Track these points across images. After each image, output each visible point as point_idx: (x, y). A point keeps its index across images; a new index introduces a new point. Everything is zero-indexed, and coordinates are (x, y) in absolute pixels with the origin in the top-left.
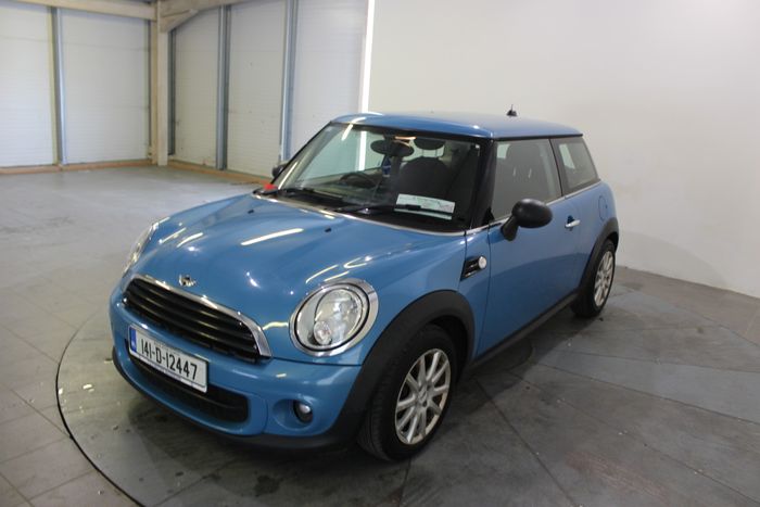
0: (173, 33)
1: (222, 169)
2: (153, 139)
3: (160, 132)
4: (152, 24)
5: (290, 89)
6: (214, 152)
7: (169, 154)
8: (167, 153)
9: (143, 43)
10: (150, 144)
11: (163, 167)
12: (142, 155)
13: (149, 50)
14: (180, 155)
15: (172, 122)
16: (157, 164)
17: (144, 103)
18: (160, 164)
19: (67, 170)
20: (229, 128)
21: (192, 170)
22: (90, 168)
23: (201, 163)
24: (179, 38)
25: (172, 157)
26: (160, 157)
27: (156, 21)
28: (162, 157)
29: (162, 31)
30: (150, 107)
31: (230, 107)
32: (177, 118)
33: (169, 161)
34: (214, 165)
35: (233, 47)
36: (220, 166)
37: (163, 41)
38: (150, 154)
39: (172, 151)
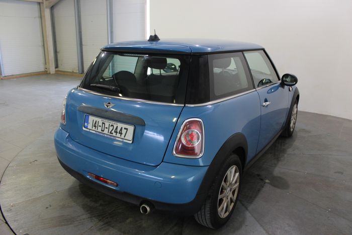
0: (52, 8)
1: (81, 73)
2: (47, 61)
3: (50, 58)
4: (41, 4)
5: (112, 32)
6: (77, 66)
7: (56, 68)
8: (54, 67)
9: (37, 14)
10: (46, 64)
11: (52, 74)
12: (42, 69)
13: (41, 17)
14: (61, 68)
15: (56, 52)
16: (50, 73)
17: (41, 44)
18: (51, 73)
19: (5, 79)
20: (84, 53)
21: (67, 75)
22: (16, 78)
23: (71, 71)
24: (56, 10)
25: (57, 69)
26: (51, 69)
27: (43, 3)
28: (52, 70)
29: (46, 7)
30: (44, 46)
31: (83, 43)
32: (58, 50)
33: (56, 71)
34: (78, 72)
35: (82, 14)
36: (81, 72)
37: (47, 13)
38: (46, 68)
39: (57, 67)
